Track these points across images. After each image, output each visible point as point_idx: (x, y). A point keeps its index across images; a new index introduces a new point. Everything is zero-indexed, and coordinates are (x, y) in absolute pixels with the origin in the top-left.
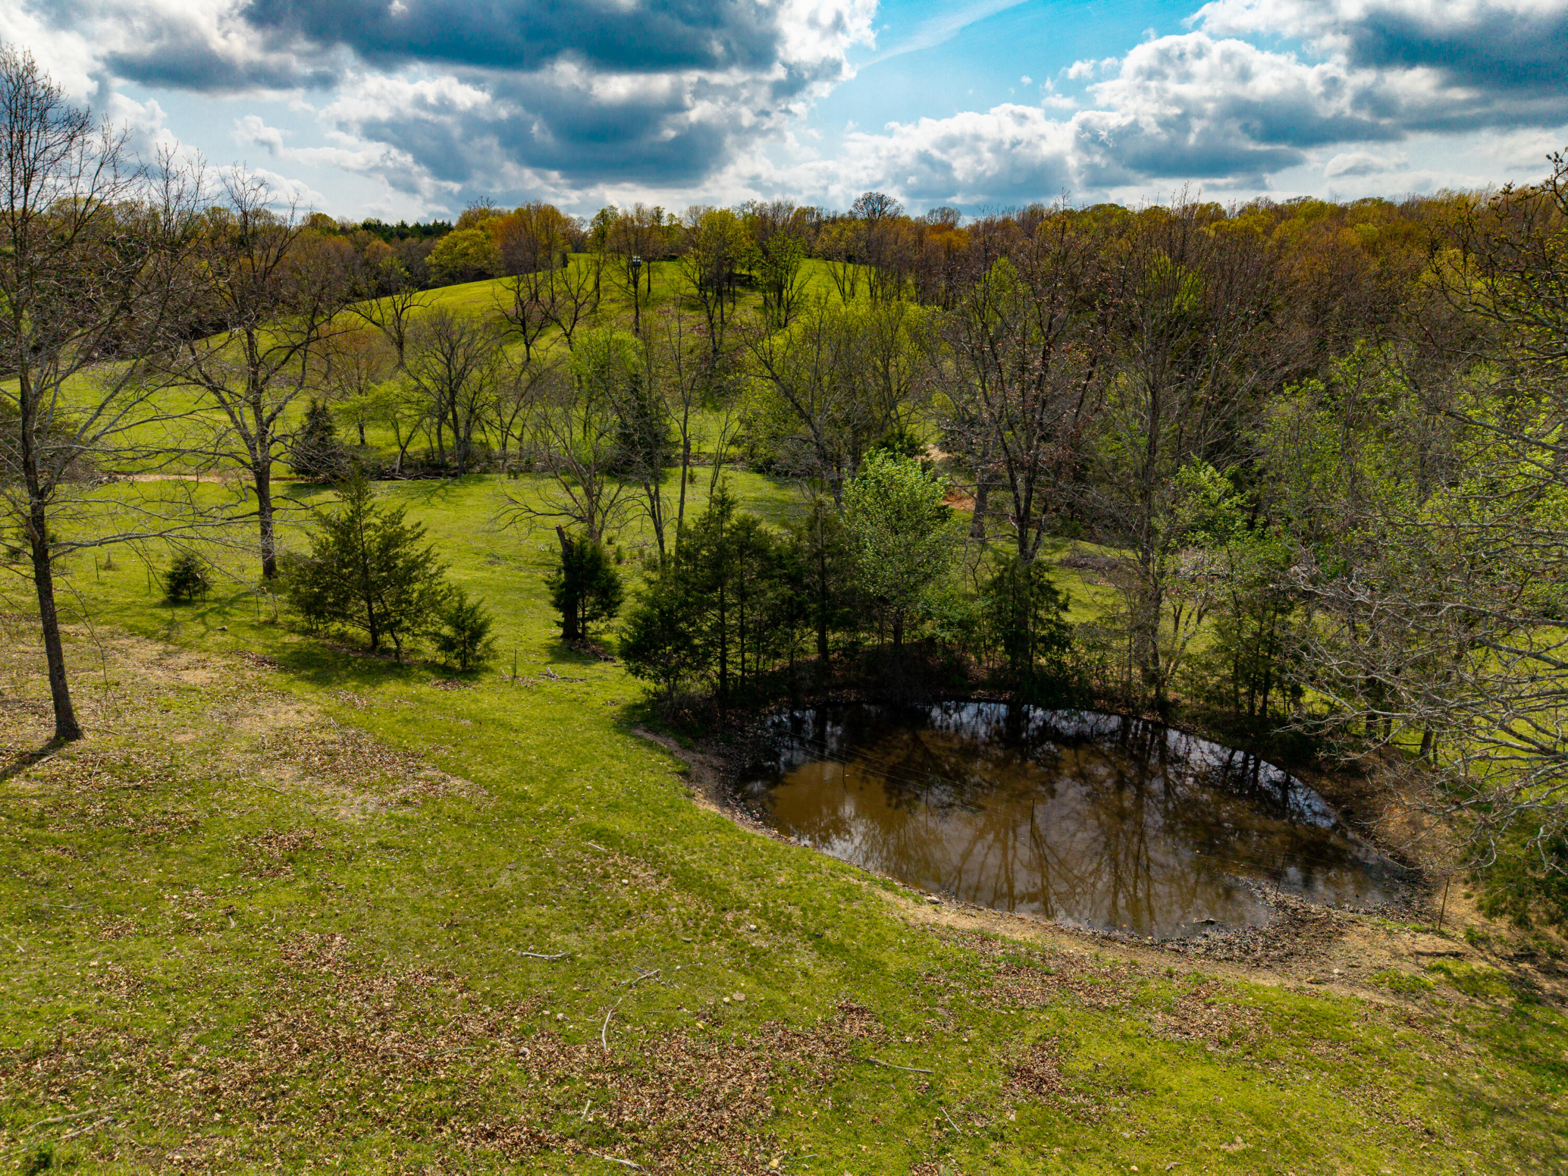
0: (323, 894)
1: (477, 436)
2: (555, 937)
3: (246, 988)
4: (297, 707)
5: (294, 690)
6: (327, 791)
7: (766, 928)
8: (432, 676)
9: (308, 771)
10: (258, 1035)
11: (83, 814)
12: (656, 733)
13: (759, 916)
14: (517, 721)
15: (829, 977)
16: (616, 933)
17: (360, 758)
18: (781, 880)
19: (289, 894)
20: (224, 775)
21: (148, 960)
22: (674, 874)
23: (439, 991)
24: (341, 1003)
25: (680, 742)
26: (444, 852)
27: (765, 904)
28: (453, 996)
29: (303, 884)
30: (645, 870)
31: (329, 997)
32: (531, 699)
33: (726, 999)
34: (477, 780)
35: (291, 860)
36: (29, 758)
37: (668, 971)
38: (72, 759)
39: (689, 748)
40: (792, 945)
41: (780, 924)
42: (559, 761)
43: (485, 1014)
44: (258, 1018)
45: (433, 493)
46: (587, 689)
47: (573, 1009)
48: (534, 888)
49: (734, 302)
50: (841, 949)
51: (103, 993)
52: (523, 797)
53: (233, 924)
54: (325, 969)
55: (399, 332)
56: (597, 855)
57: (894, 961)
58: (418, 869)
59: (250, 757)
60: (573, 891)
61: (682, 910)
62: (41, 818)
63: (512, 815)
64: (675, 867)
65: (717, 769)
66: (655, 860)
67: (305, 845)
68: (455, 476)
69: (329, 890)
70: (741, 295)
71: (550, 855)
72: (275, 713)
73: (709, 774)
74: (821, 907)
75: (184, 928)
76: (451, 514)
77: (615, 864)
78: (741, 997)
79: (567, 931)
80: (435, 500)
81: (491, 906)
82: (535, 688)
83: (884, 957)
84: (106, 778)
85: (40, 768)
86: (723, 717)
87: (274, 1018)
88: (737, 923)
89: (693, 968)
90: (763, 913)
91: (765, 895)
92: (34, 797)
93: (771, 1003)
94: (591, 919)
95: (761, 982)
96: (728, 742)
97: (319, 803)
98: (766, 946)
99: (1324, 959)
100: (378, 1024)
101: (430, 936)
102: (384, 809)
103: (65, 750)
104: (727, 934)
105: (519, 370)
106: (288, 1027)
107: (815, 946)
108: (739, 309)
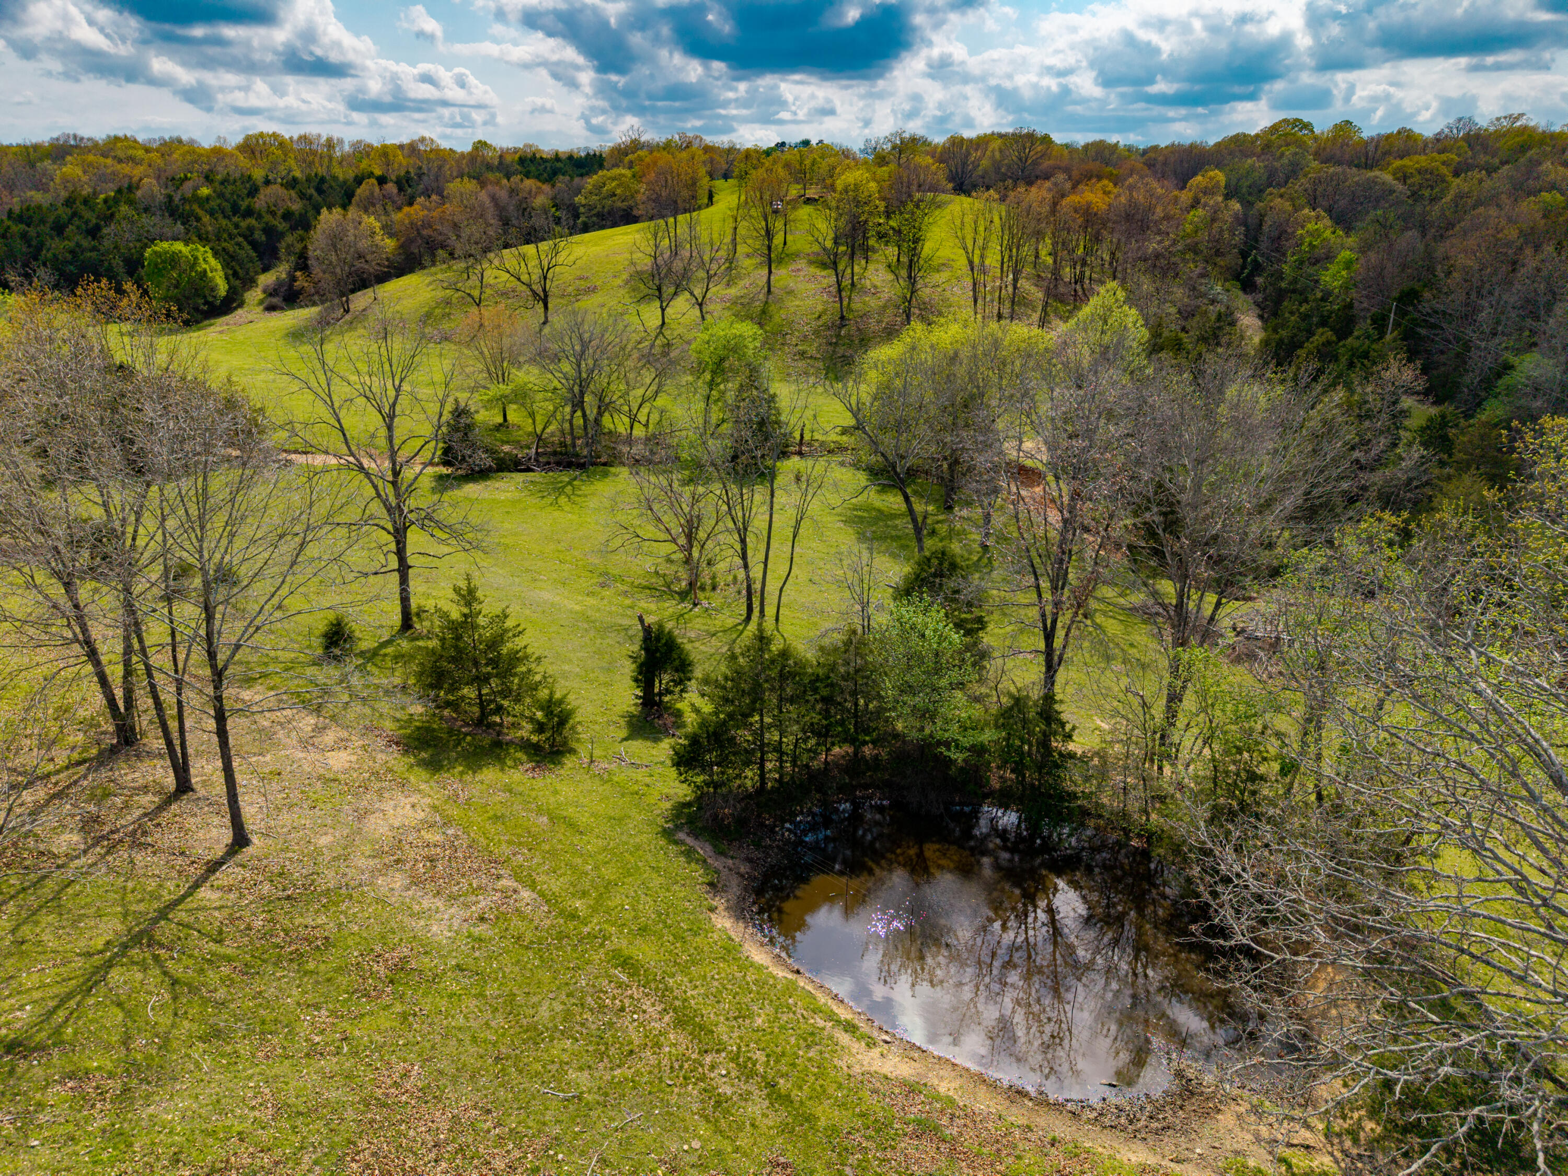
0: (411, 1018)
1: (606, 420)
2: (572, 1075)
3: (350, 1114)
4: (413, 800)
5: (412, 779)
6: (426, 904)
7: (734, 1074)
8: (524, 758)
9: (416, 881)
10: (353, 1160)
11: (249, 928)
12: (697, 837)
13: (732, 1060)
14: (584, 820)
15: (770, 1128)
16: (617, 1072)
17: (454, 865)
18: (759, 1021)
19: (387, 1019)
20: (352, 883)
21: (287, 1083)
22: (675, 1010)
23: (480, 1125)
24: (412, 1133)
25: (715, 846)
26: (504, 977)
27: (739, 1048)
28: (488, 1131)
29: (398, 1008)
30: (653, 1005)
31: (403, 1127)
32: (601, 789)
33: (686, 1147)
34: (542, 894)
35: (392, 982)
36: (214, 866)
37: (649, 1113)
38: (243, 866)
39: (722, 854)
40: (750, 1093)
41: (747, 1071)
42: (609, 873)
43: (508, 1152)
44: (355, 1144)
45: (560, 491)
46: (648, 780)
47: (572, 1150)
48: (565, 1020)
49: (867, 259)
50: (786, 1099)
51: (257, 1113)
52: (573, 916)
53: (345, 1049)
54: (404, 1098)
55: (544, 290)
56: (620, 985)
57: (826, 1114)
58: (481, 995)
59: (371, 862)
60: (594, 1022)
61: (674, 1051)
62: (220, 932)
63: (561, 936)
64: (677, 1003)
65: (742, 876)
66: (664, 994)
67: (401, 966)
68: (582, 466)
69: (415, 1015)
70: (874, 251)
71: (584, 983)
72: (395, 807)
73: (734, 881)
74: (783, 1054)
75: (313, 1052)
76: (574, 517)
77: (631, 997)
78: (696, 1144)
79: (581, 1069)
80: (563, 500)
81: (530, 1038)
82: (606, 776)
83: (818, 1111)
84: (266, 888)
85: (222, 877)
86: (759, 816)
87: (366, 1145)
88: (713, 1067)
89: (668, 1113)
90: (735, 1059)
91: (741, 1038)
92: (216, 908)
93: (719, 1153)
94: (602, 1055)
95: (718, 1131)
96: (758, 846)
97: (417, 916)
98: (729, 1093)
99: (1193, 1136)
100: (433, 1156)
101: (481, 1069)
102: (466, 925)
103: (239, 858)
104: (702, 1079)
105: (653, 334)
106: (374, 1154)
107: (768, 1095)
108: (871, 267)
